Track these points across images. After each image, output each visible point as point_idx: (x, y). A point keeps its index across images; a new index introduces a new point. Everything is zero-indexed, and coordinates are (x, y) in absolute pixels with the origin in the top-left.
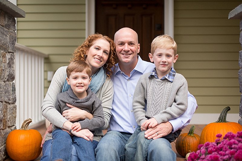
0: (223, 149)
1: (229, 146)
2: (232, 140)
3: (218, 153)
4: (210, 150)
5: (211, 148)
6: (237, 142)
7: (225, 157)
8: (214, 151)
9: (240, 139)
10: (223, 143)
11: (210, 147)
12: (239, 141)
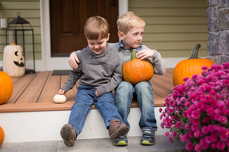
0: (212, 80)
1: (218, 77)
2: (220, 72)
3: (208, 83)
4: (199, 81)
5: (200, 80)
6: (225, 73)
7: (216, 87)
8: (204, 82)
9: (227, 70)
10: (211, 74)
11: (198, 79)
12: (227, 72)
